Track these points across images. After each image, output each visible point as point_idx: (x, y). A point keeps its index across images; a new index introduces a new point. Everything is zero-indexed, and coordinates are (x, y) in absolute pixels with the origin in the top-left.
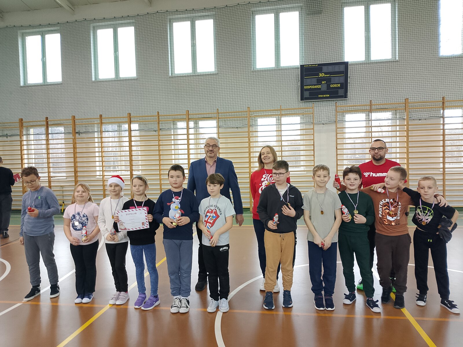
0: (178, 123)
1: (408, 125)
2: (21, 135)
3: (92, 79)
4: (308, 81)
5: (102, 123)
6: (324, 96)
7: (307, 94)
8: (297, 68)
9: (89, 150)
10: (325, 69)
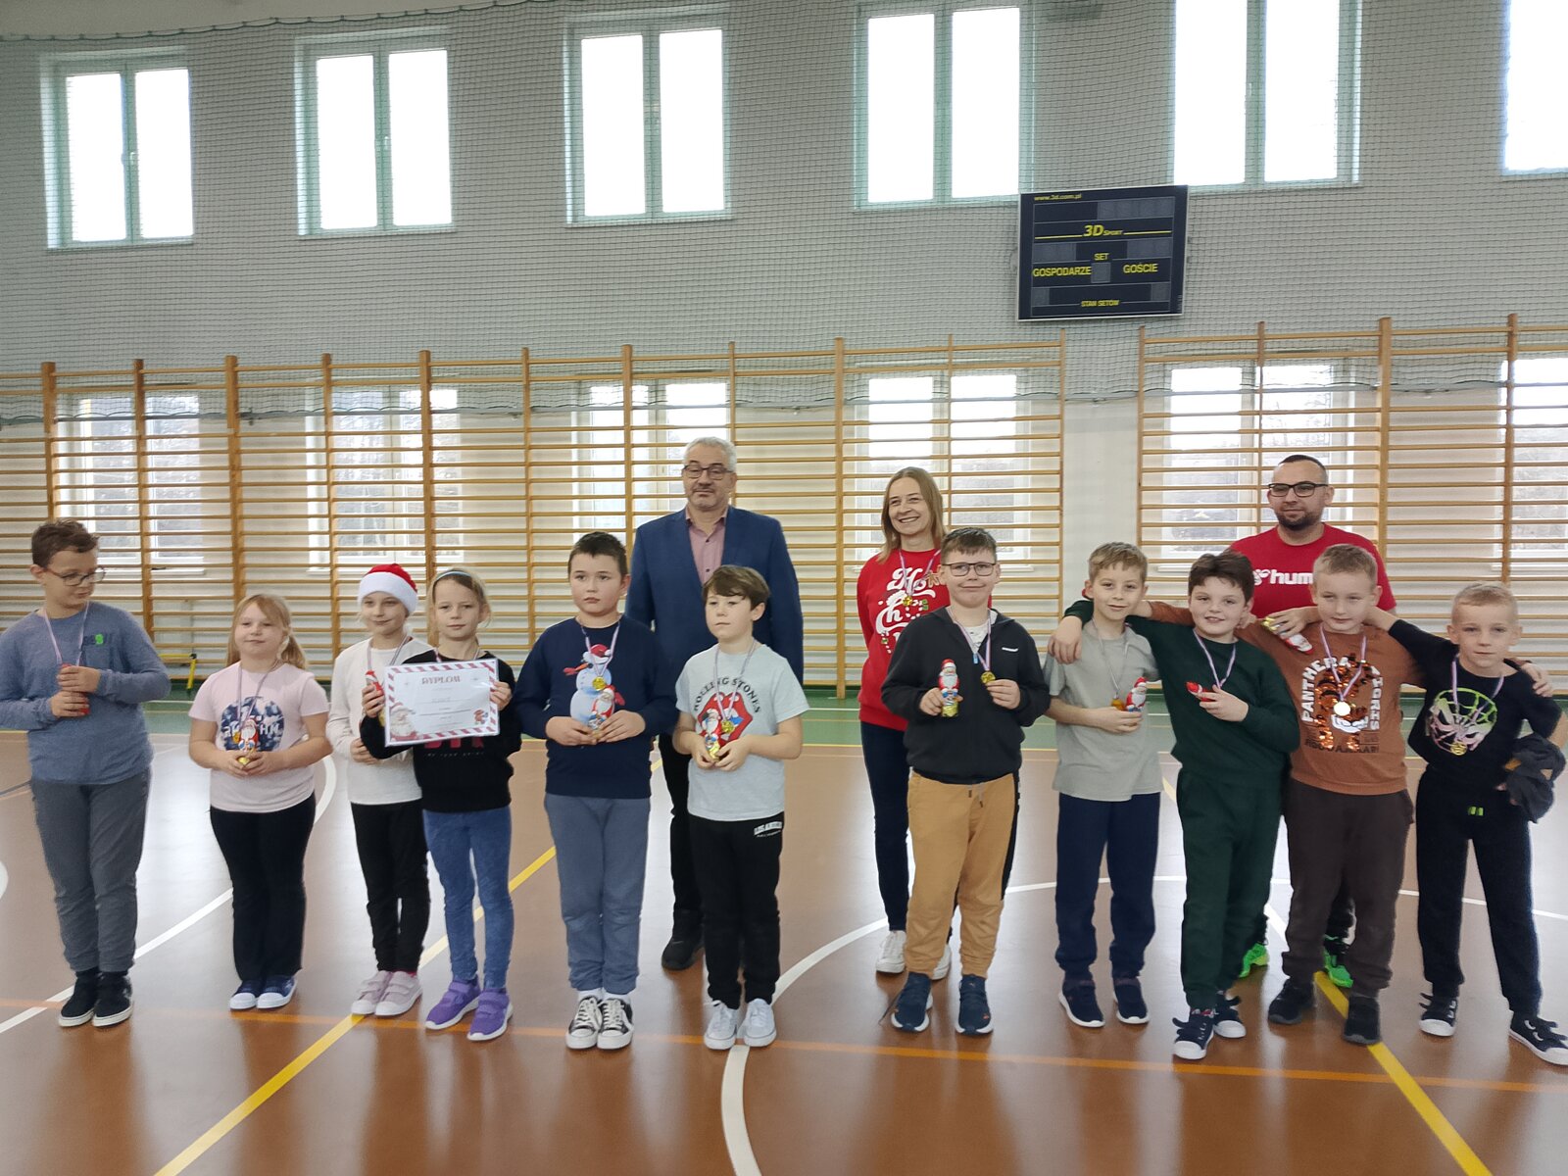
0: (593, 389)
1: (1386, 409)
2: (49, 421)
3: (296, 230)
4: (1044, 251)
5: (329, 384)
6: (1102, 303)
7: (1041, 296)
8: (1010, 205)
9: (285, 476)
10: (1106, 210)
